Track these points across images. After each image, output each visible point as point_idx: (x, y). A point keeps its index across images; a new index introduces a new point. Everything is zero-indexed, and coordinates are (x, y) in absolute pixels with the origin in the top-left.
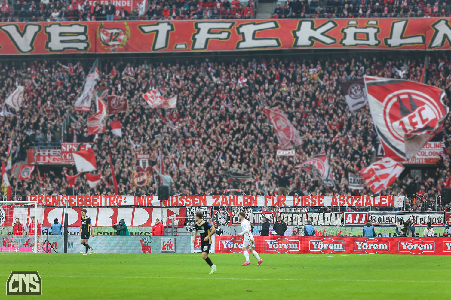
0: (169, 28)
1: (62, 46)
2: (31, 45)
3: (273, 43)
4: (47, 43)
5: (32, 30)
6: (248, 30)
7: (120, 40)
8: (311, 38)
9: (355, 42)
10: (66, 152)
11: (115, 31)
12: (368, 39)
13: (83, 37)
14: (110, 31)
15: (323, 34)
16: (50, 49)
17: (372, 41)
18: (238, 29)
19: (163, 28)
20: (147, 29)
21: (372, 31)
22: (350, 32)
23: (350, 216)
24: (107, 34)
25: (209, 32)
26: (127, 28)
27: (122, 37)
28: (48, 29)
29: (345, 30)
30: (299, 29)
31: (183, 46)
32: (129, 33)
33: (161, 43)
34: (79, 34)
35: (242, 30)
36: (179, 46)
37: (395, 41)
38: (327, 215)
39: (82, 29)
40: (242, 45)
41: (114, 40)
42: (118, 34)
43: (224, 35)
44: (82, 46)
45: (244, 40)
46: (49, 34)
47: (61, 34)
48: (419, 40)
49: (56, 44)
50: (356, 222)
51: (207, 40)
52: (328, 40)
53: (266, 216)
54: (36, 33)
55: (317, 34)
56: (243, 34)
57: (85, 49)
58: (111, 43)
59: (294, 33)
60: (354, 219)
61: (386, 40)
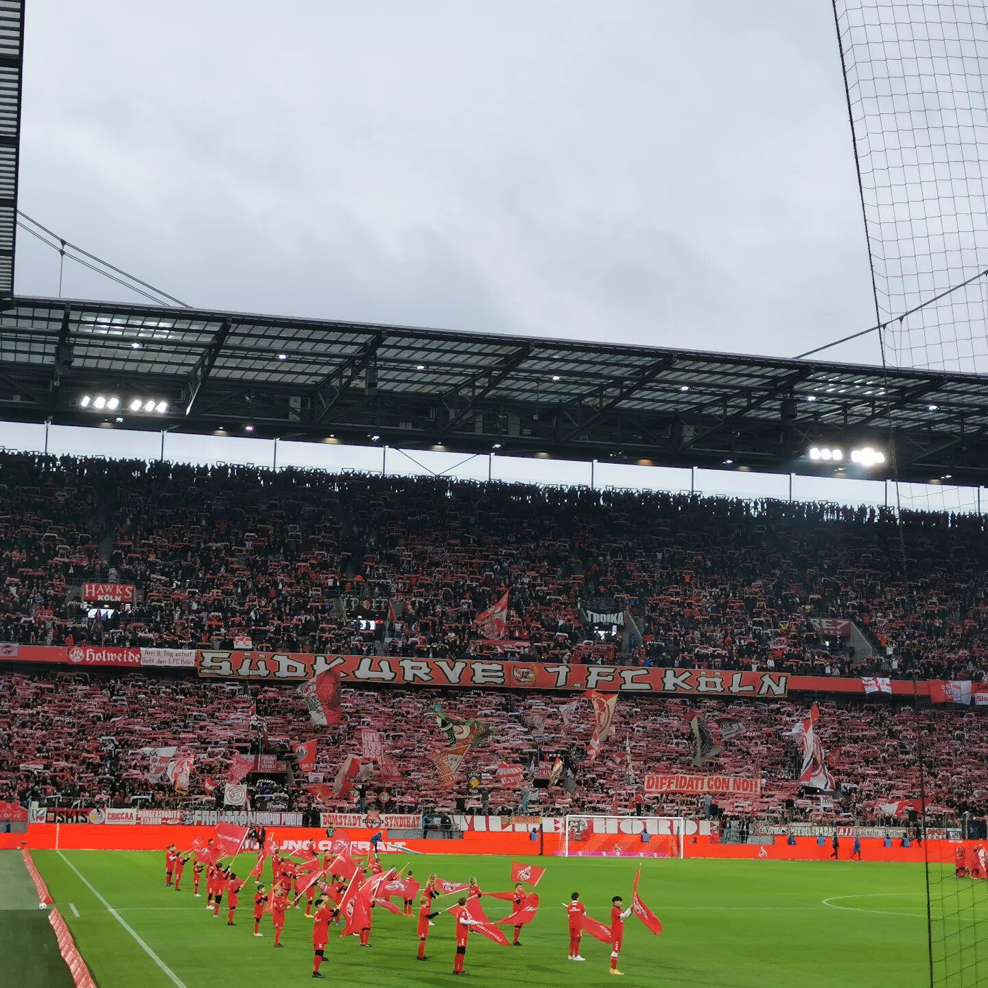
0: (568, 670)
1: (483, 680)
2: (459, 678)
3: (647, 686)
4: (472, 677)
5: (460, 666)
6: (628, 675)
7: (529, 678)
8: (674, 685)
9: (707, 689)
10: (543, 769)
11: (525, 670)
12: (716, 687)
13: (500, 674)
14: (522, 670)
15: (683, 681)
16: (474, 682)
17: (719, 689)
18: (620, 673)
19: (563, 670)
20: (550, 670)
21: (718, 681)
22: (703, 680)
23: (842, 830)
24: (519, 673)
25: (598, 675)
26: (535, 668)
27: (531, 675)
28: (473, 666)
29: (699, 679)
30: (665, 677)
31: (579, 685)
32: (537, 672)
33: (561, 681)
34: (497, 671)
35: (622, 675)
36: (575, 685)
37: (735, 689)
38: (826, 828)
39: (500, 668)
40: (623, 687)
41: (525, 677)
42: (528, 673)
43: (610, 678)
44: (500, 681)
45: (625, 683)
46: (474, 670)
47: (483, 671)
48: (751, 688)
49: (479, 678)
50: (846, 834)
51: (597, 681)
52: (688, 687)
53: (783, 829)
54: (463, 669)
55: (679, 681)
56: (624, 678)
57: (502, 683)
58: (522, 680)
59: (662, 679)
60: (845, 832)
61: (729, 687)
